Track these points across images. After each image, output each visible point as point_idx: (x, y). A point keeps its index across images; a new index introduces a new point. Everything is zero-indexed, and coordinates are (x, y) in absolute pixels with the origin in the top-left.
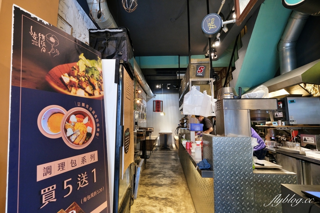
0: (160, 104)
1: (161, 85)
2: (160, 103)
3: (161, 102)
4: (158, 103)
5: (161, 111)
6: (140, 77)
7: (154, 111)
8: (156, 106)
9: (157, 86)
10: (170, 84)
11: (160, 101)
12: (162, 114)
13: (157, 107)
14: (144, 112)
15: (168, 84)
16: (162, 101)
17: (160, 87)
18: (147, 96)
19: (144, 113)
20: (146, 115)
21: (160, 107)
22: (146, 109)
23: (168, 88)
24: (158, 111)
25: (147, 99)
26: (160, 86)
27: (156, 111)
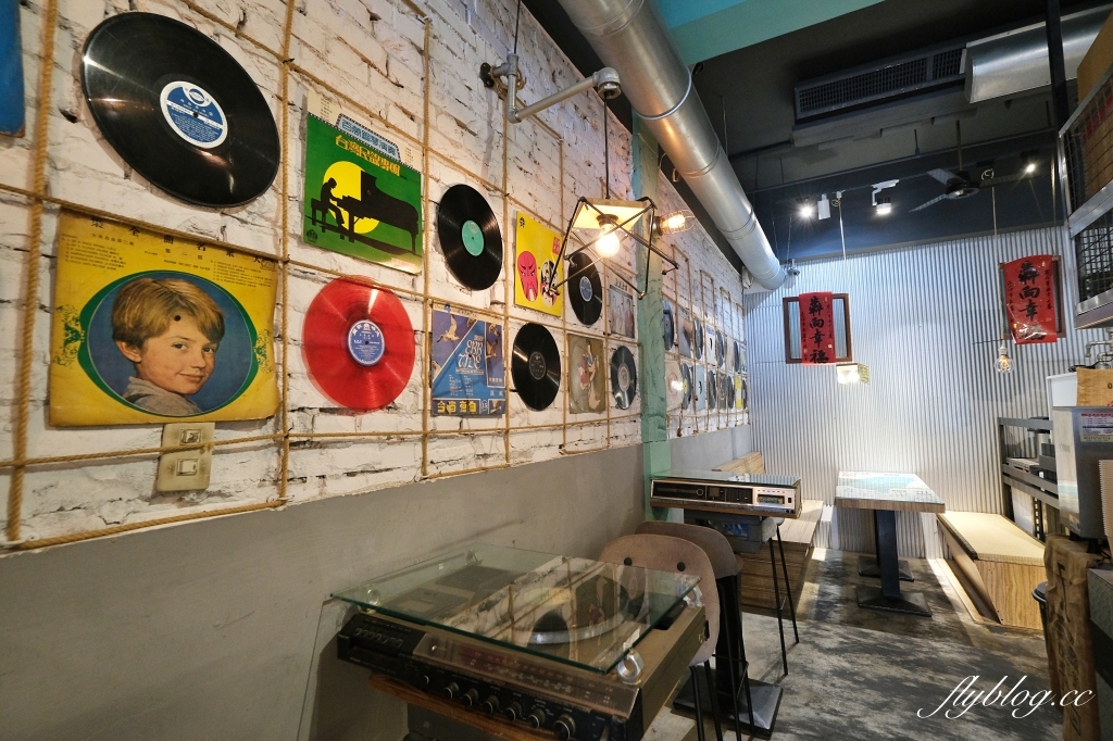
0: (831, 316)
1: (831, 198)
2: (830, 307)
3: (837, 305)
4: (812, 311)
5: (840, 352)
6: (680, 131)
7: (790, 360)
8: (803, 330)
9: (806, 212)
10: (892, 184)
11: (831, 297)
12: (845, 375)
13: (812, 332)
14: (727, 368)
15: (880, 186)
16: (844, 297)
17: (825, 213)
18: (747, 282)
19: (731, 373)
20: (744, 387)
21: (831, 336)
22: (742, 351)
23: (884, 210)
24: (822, 356)
25: (744, 297)
26: (824, 205)
27: (805, 359)
